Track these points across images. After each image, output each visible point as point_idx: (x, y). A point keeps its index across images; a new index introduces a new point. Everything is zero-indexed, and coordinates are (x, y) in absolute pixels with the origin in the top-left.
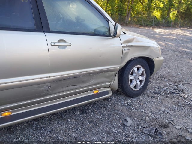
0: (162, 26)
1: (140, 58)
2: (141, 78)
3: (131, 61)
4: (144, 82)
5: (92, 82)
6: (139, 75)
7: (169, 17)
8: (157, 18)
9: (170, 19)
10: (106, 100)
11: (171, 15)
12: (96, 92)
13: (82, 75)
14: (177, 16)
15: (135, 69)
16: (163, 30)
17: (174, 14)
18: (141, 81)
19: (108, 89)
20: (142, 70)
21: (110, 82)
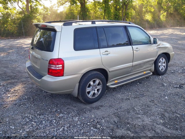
0: (155, 27)
1: (163, 53)
2: (164, 64)
3: (159, 55)
4: (165, 67)
5: (144, 67)
6: (163, 63)
7: (160, 18)
8: (149, 21)
9: (161, 20)
10: (147, 78)
11: (161, 17)
12: (145, 73)
13: (142, 63)
14: (167, 17)
15: (161, 59)
16: (156, 31)
17: (164, 15)
18: (164, 66)
19: (149, 71)
20: (164, 60)
21: (151, 67)
